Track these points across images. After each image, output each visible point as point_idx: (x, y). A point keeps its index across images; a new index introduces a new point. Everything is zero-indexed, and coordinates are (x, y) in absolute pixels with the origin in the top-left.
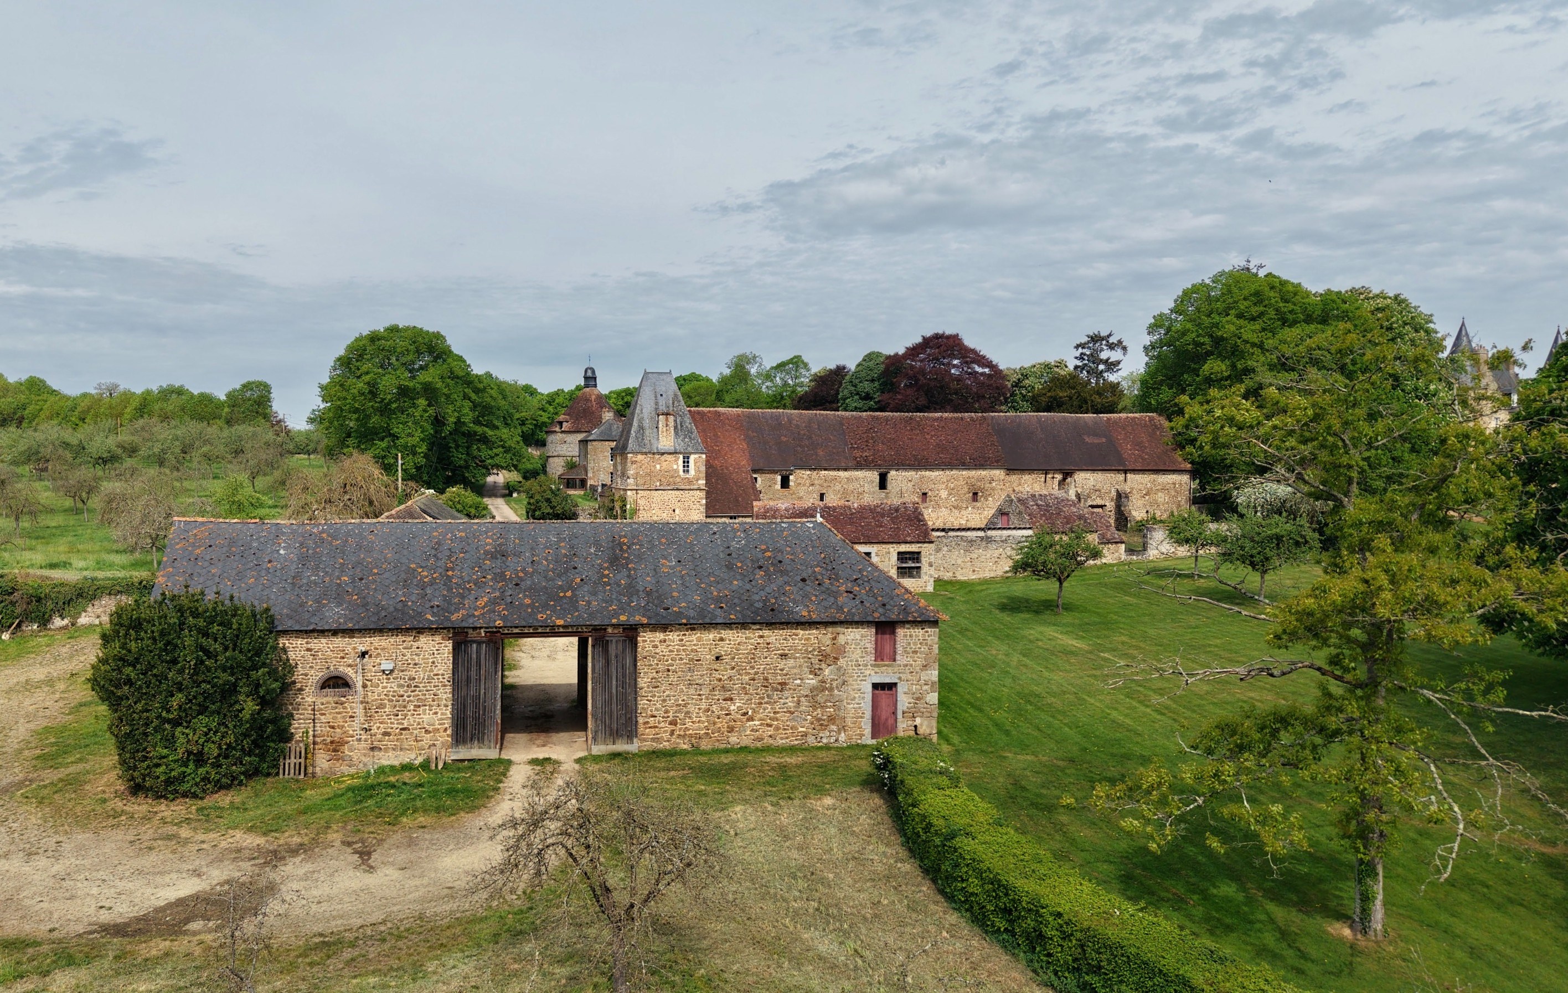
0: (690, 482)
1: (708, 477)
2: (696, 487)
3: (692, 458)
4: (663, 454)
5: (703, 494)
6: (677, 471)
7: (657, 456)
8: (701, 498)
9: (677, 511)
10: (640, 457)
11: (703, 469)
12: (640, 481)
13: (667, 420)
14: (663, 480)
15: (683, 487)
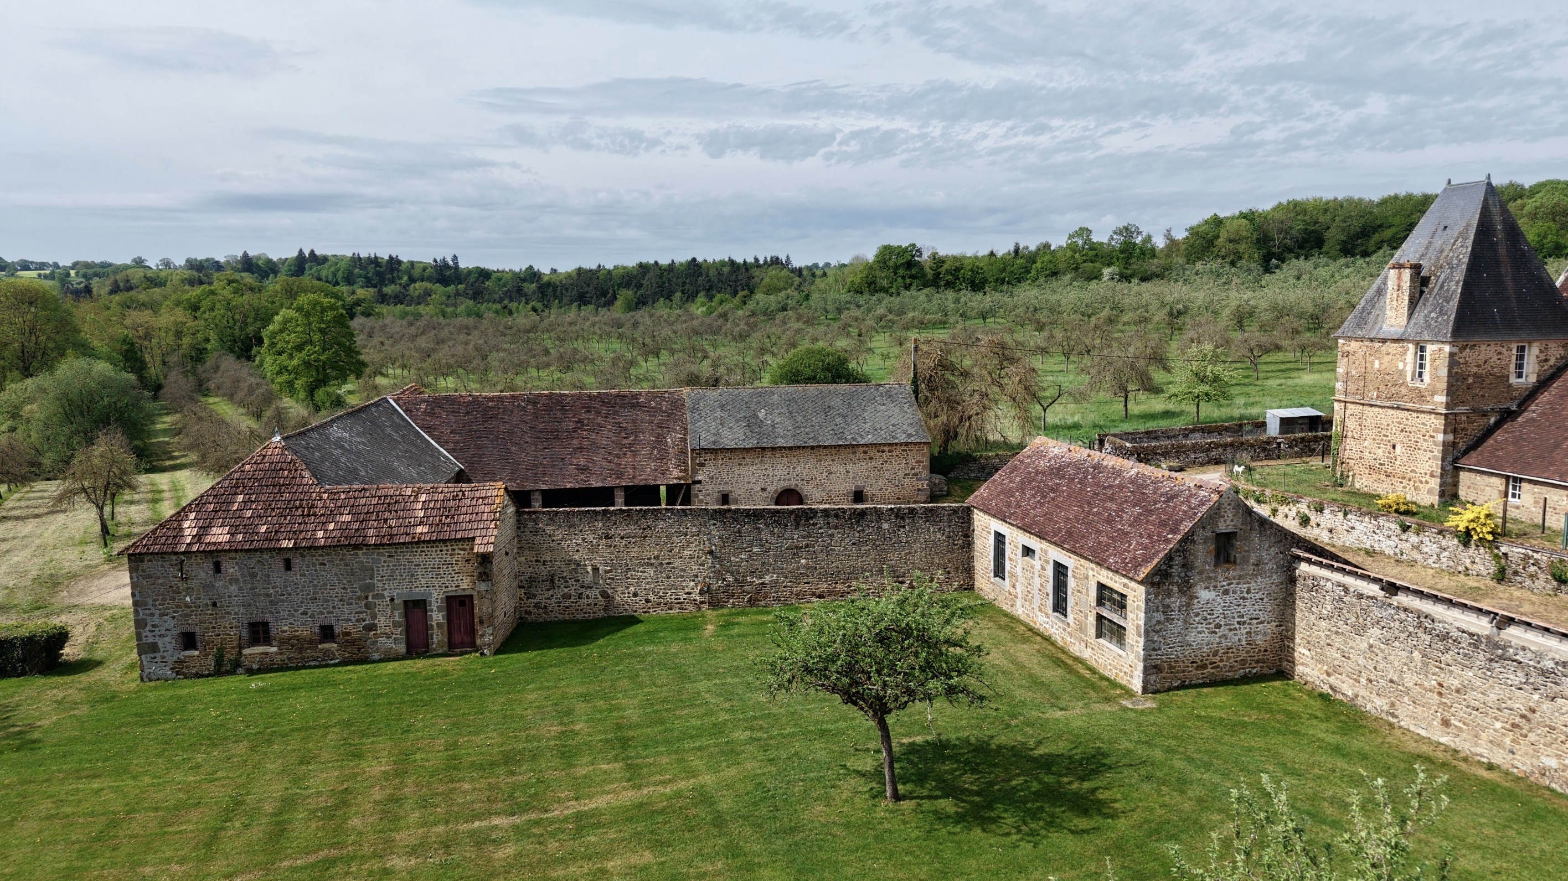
0: (1421, 396)
1: (1451, 390)
2: (1429, 407)
3: (1430, 348)
4: (1384, 341)
5: (1440, 422)
6: (1402, 373)
7: (1377, 345)
8: (1436, 431)
9: (1398, 448)
10: (1354, 345)
11: (1444, 372)
12: (1352, 387)
13: (1399, 278)
14: (1382, 388)
15: (1410, 405)
